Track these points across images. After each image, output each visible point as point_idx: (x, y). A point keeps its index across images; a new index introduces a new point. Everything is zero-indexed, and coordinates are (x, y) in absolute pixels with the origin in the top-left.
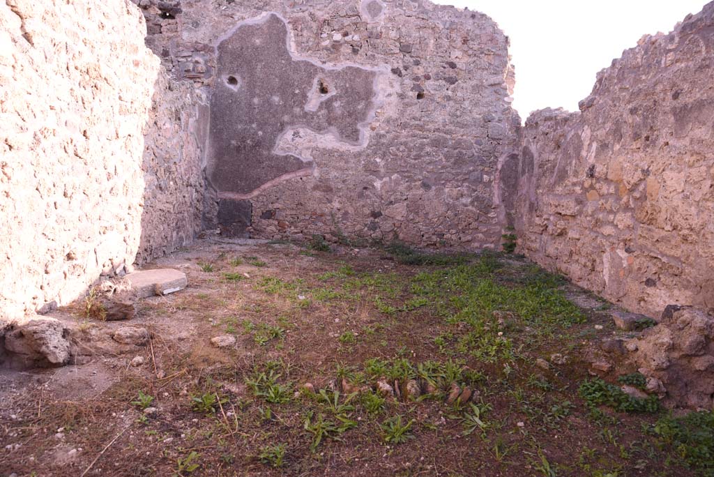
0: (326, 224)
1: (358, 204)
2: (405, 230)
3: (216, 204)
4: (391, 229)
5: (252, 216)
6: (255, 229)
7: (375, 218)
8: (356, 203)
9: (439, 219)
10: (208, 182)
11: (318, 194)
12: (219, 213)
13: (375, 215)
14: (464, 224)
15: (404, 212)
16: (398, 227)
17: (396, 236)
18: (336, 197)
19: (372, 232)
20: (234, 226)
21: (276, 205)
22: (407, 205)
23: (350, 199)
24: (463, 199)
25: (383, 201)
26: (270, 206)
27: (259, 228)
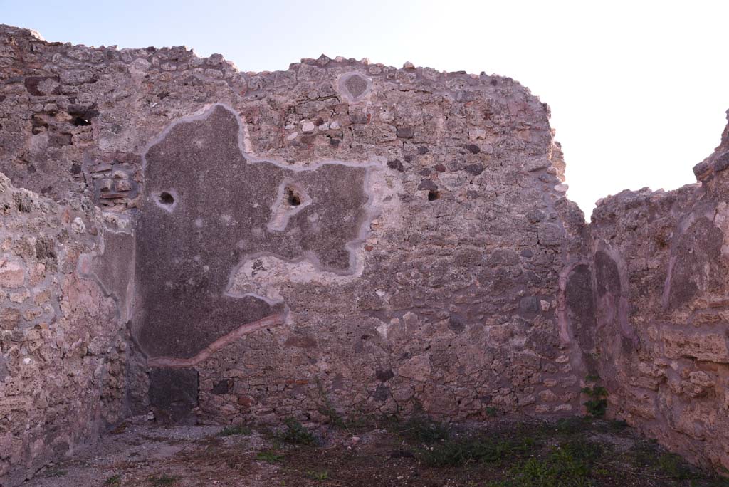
0: (310, 396)
1: (356, 363)
2: (430, 396)
3: (146, 376)
4: (409, 396)
5: (198, 391)
6: (204, 411)
7: (384, 381)
8: (352, 361)
9: (481, 374)
10: (135, 343)
11: (294, 351)
12: (151, 388)
13: (383, 376)
14: (520, 377)
15: (426, 368)
16: (420, 393)
17: (418, 406)
18: (321, 354)
19: (380, 403)
20: (173, 407)
21: (234, 373)
22: (431, 358)
23: (344, 355)
24: (514, 340)
25: (393, 355)
26: (225, 374)
27: (209, 408)
